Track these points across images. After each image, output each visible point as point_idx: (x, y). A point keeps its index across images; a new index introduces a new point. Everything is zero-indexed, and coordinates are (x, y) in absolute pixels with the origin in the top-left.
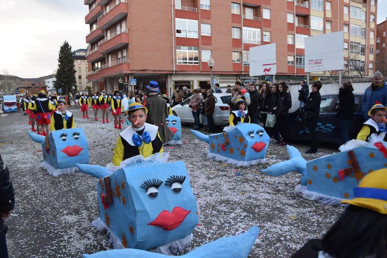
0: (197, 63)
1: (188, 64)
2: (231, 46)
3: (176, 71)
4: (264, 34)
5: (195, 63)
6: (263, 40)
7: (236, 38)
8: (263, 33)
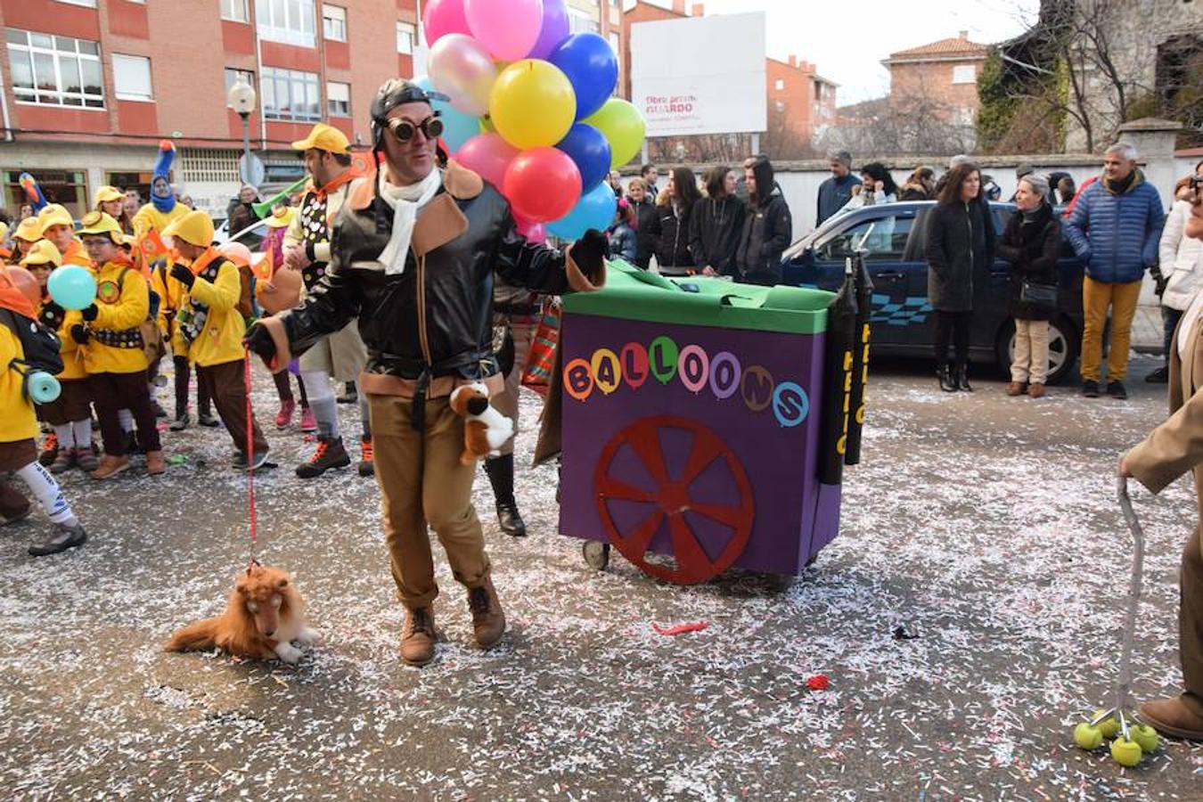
0: (99, 104)
1: (61, 105)
2: (219, 46)
3: (14, 132)
4: (326, 15)
5: (89, 102)
6: (322, 34)
7: (233, 18)
8: (321, 11)
